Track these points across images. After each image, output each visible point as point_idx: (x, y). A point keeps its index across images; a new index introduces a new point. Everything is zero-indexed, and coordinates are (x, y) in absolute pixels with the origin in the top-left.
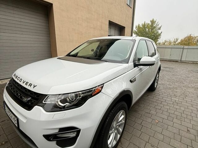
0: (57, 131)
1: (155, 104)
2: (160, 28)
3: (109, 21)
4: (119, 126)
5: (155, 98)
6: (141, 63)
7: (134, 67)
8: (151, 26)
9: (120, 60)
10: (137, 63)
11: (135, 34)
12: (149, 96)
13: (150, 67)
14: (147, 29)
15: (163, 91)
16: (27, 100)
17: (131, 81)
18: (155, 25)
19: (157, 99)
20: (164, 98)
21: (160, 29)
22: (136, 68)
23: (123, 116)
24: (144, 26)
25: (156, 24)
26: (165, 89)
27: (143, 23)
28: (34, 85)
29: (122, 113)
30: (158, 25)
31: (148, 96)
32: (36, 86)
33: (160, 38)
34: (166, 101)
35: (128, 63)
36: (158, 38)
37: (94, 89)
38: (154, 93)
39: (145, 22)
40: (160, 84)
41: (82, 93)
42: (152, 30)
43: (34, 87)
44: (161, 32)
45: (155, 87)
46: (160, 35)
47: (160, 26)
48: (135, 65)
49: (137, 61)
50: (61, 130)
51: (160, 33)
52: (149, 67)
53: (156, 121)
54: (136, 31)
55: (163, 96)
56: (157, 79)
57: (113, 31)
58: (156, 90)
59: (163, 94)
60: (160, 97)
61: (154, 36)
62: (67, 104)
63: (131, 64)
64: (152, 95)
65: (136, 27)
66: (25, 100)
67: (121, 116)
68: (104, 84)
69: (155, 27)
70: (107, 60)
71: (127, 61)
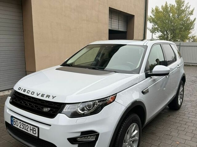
0: (79, 135)
1: (178, 125)
2: (192, 11)
3: (109, 8)
4: (133, 142)
5: (178, 118)
6: (153, 73)
7: (146, 77)
8: (176, 9)
9: (130, 70)
10: (150, 73)
11: (151, 22)
12: (171, 116)
13: (167, 77)
14: (171, 15)
15: (191, 109)
16: (48, 110)
17: (143, 93)
18: (183, 8)
19: (181, 119)
20: (190, 118)
21: (191, 13)
22: (149, 78)
23: (136, 132)
24: (165, 8)
25: (184, 6)
26: (194, 108)
27: (164, 5)
28: (53, 96)
29: (135, 128)
30: (189, 7)
31: (169, 116)
32: (56, 96)
33: (193, 28)
34: (193, 122)
35: (139, 73)
36: (190, 29)
37: (108, 98)
38: (177, 112)
39: (167, 3)
40: (188, 101)
41: (99, 102)
42: (178, 15)
43: (53, 97)
44: (195, 20)
45: (179, 104)
46: (192, 23)
47: (191, 9)
48: (147, 76)
49: (149, 71)
50: (83, 133)
51: (193, 20)
52: (165, 77)
53: (177, 142)
54: (153, 17)
55: (189, 115)
56: (182, 93)
57: (115, 23)
58: (181, 109)
59: (190, 113)
60: (185, 117)
61: (183, 25)
62: (85, 111)
63: (142, 74)
64: (175, 115)
65: (153, 11)
66: (46, 110)
67: (134, 131)
68: (116, 94)
69: (183, 11)
70: (117, 70)
71: (138, 71)
